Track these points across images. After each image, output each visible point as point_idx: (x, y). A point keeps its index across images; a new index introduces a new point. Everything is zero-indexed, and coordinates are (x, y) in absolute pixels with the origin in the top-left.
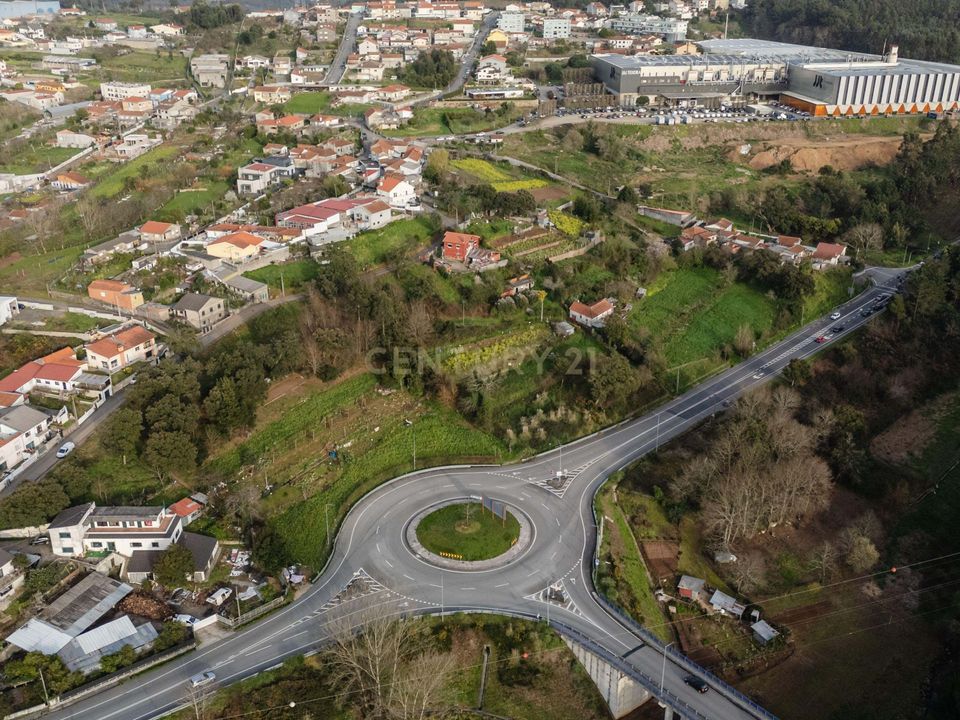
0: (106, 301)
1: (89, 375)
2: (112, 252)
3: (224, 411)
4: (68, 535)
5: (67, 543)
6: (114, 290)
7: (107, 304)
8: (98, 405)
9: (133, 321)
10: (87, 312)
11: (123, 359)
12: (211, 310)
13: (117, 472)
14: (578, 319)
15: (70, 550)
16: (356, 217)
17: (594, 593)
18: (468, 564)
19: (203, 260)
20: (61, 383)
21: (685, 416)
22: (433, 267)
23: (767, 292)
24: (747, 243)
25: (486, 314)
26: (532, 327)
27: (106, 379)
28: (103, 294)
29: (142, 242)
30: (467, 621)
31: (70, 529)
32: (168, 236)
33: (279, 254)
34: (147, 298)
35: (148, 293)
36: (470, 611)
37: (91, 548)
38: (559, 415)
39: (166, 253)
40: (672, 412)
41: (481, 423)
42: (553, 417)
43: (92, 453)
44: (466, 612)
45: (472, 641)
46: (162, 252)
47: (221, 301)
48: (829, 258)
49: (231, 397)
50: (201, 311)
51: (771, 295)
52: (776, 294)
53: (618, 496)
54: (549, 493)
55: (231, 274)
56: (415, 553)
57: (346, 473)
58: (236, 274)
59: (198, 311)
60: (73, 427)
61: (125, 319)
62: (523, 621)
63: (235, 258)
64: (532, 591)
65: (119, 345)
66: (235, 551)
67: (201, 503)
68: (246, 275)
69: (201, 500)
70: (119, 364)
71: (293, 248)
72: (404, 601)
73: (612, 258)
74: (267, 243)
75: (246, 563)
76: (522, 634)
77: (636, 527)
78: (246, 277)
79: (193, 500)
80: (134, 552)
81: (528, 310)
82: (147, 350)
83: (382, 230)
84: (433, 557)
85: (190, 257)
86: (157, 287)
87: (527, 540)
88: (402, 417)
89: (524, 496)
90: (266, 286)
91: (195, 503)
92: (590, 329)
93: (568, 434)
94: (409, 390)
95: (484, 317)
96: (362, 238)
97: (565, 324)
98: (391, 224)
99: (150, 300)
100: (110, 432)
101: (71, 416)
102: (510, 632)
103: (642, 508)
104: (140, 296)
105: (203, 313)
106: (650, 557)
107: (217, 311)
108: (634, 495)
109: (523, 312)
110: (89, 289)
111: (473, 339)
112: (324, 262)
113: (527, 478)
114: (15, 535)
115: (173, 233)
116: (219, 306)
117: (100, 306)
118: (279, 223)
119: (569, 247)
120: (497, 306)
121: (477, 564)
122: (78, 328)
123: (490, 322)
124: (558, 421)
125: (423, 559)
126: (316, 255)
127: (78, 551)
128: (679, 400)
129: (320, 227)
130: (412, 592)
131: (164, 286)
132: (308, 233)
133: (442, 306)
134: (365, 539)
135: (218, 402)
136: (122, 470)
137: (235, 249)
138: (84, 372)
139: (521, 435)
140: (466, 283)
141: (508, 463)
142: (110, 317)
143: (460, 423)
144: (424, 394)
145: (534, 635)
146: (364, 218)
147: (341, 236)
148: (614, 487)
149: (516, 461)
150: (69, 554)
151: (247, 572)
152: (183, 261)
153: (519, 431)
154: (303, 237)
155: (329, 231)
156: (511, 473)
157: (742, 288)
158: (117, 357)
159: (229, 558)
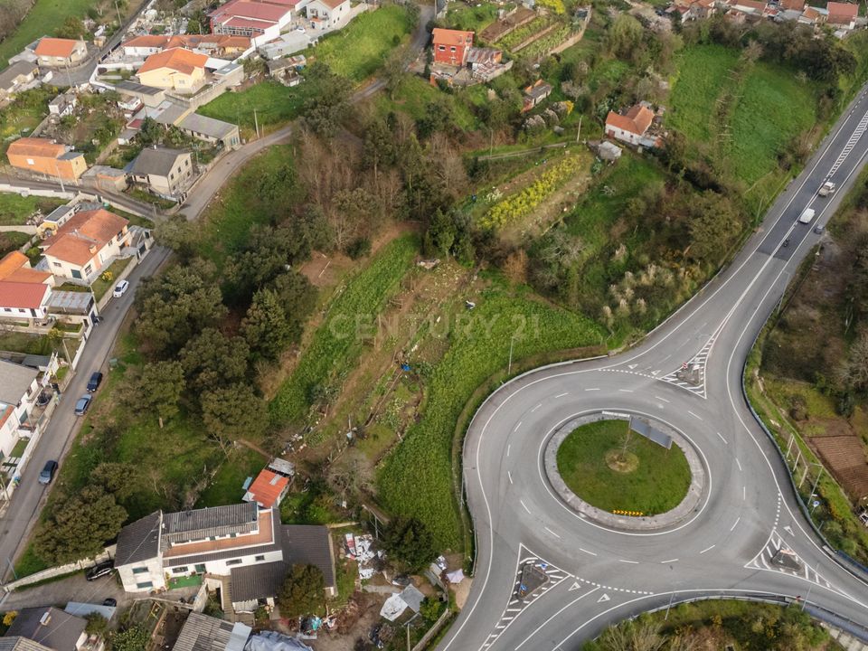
0: (35, 169)
1: (63, 293)
2: (11, 90)
3: (271, 334)
4: (146, 570)
5: (143, 578)
6: (46, 155)
7: (38, 174)
8: (87, 334)
9: (82, 196)
10: (17, 190)
11: (97, 262)
12: (180, 170)
13: (156, 440)
14: (618, 135)
15: (150, 584)
16: (309, 14)
17: (825, 547)
18: (650, 522)
19: (139, 94)
20: (28, 311)
21: (783, 255)
22: (429, 79)
23: (797, 73)
24: (753, 9)
25: (512, 140)
26: (568, 152)
27: (88, 296)
28: (31, 161)
29: (44, 70)
30: (696, 614)
31: (147, 563)
32: (74, 58)
33: (234, 77)
34: (89, 160)
35: (89, 151)
36: (693, 600)
37: (172, 575)
38: (651, 276)
39: (84, 86)
40: (765, 251)
41: (565, 299)
42: (644, 280)
43: (111, 415)
44: (688, 601)
45: (708, 642)
46: (79, 86)
47: (188, 157)
48: (848, 23)
49: (279, 316)
50: (169, 175)
51: (803, 77)
52: (808, 76)
53: (764, 385)
54: (687, 393)
55: (182, 112)
56: (577, 512)
57: (431, 392)
58: (187, 113)
59: (166, 175)
60: (69, 377)
61: (71, 195)
62: (765, 606)
63: (181, 87)
64: (750, 552)
65: (89, 244)
66: (349, 537)
67: (286, 475)
68: (202, 111)
69: (285, 470)
70: (94, 269)
71: (248, 65)
72: (601, 592)
73: (621, 45)
74: (213, 63)
75: (372, 555)
76: (775, 629)
77: (799, 424)
78: (204, 114)
79: (274, 471)
80: (232, 570)
81: (557, 128)
82: (121, 243)
83: (346, 29)
84: (605, 516)
85: (120, 91)
86: (95, 142)
87: (700, 471)
88: (460, 297)
89: (661, 402)
90: (237, 127)
91: (278, 477)
92: (636, 147)
93: (668, 302)
94: (457, 258)
95: (509, 144)
96: (326, 43)
97: (607, 144)
98: (355, 20)
99: (93, 161)
100: (140, 394)
101: (63, 362)
102: (758, 626)
103: (797, 398)
104: (81, 159)
105: (172, 177)
106: (837, 468)
107: (185, 169)
108: (784, 382)
109: (551, 132)
110: (10, 156)
111: (506, 176)
112: (293, 84)
113: (649, 372)
114: (63, 572)
115: (79, 52)
116: (187, 163)
117: (27, 178)
118: (216, 29)
119: (566, 32)
120: (525, 129)
121: (661, 519)
122: (13, 216)
123: (520, 151)
124: (652, 284)
125: (590, 519)
126: (279, 73)
127: (159, 583)
128: (763, 232)
129: (272, 32)
130: (602, 577)
131: (104, 140)
132: (258, 41)
133: (459, 135)
134: (502, 493)
135: (263, 325)
136: (162, 437)
137: (180, 76)
138: (54, 289)
139: (618, 311)
140: (478, 100)
141: (615, 351)
142: (49, 193)
143: (532, 297)
144: (478, 264)
145: (788, 628)
146: (320, 15)
147: (301, 44)
148: (756, 373)
149: (623, 348)
150: (147, 589)
151: (380, 569)
152: (113, 98)
153: (614, 306)
154: (252, 49)
155: (282, 37)
156: (625, 366)
157: (763, 69)
158: (92, 262)
159: (347, 551)
